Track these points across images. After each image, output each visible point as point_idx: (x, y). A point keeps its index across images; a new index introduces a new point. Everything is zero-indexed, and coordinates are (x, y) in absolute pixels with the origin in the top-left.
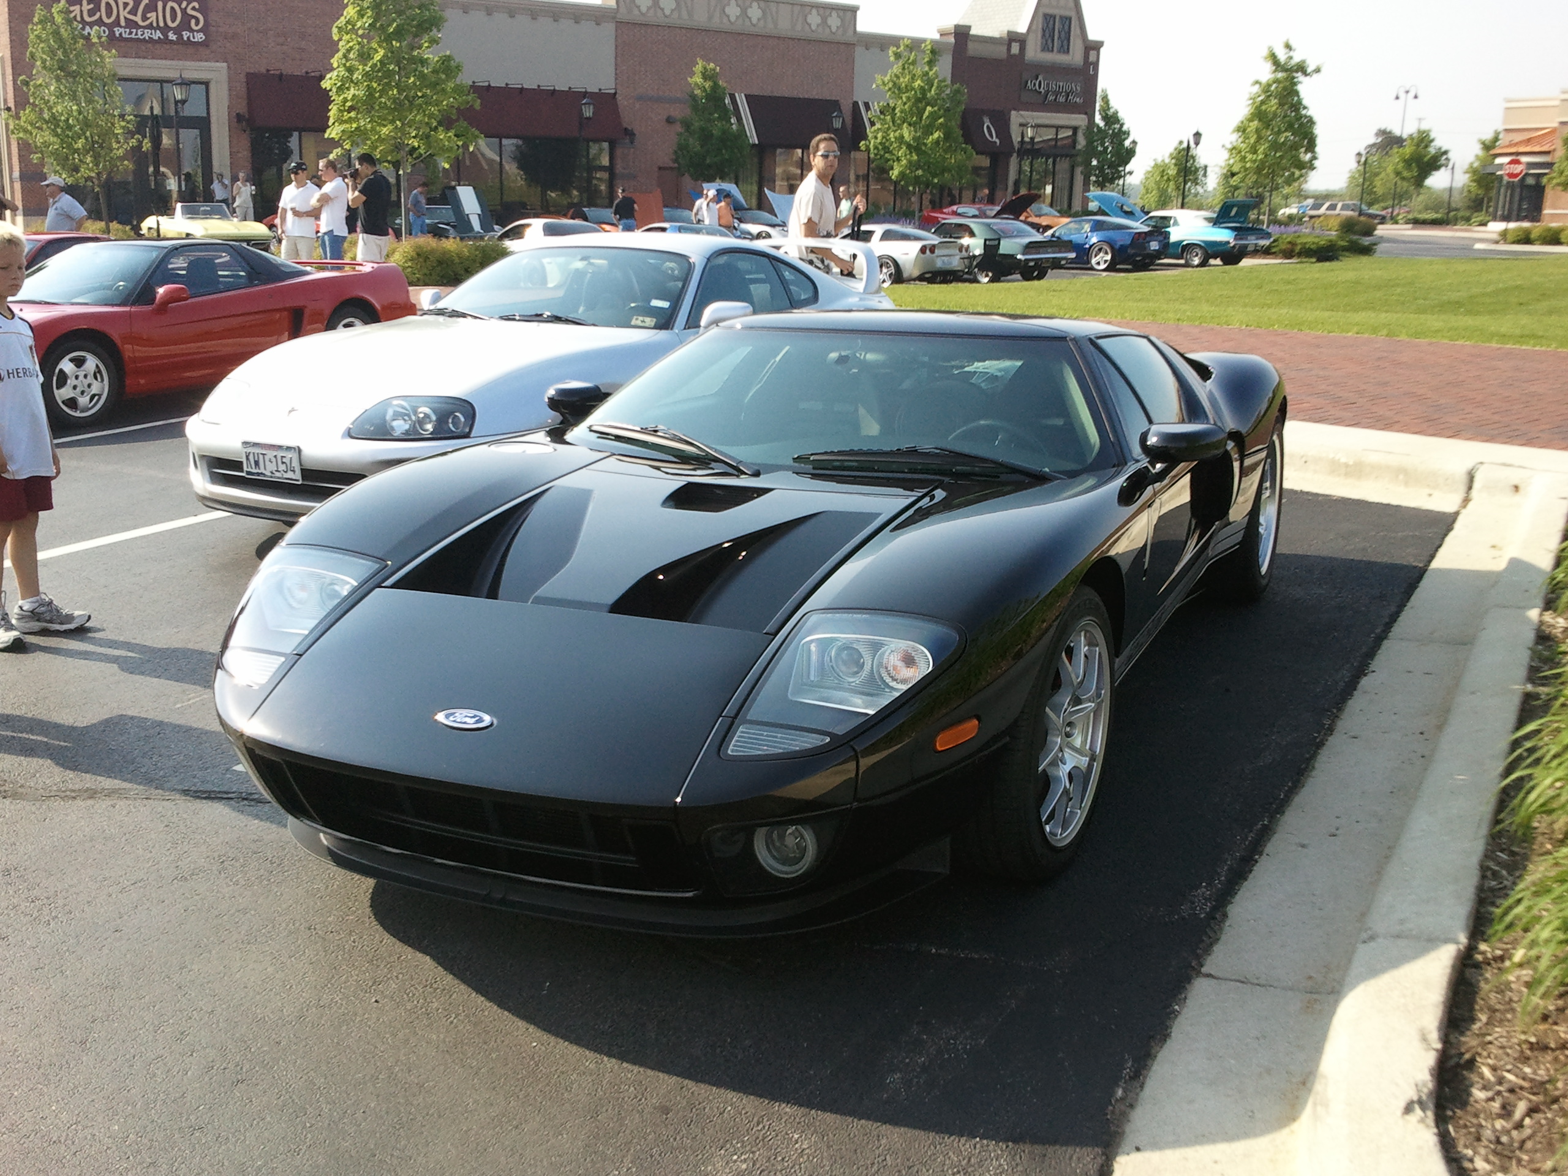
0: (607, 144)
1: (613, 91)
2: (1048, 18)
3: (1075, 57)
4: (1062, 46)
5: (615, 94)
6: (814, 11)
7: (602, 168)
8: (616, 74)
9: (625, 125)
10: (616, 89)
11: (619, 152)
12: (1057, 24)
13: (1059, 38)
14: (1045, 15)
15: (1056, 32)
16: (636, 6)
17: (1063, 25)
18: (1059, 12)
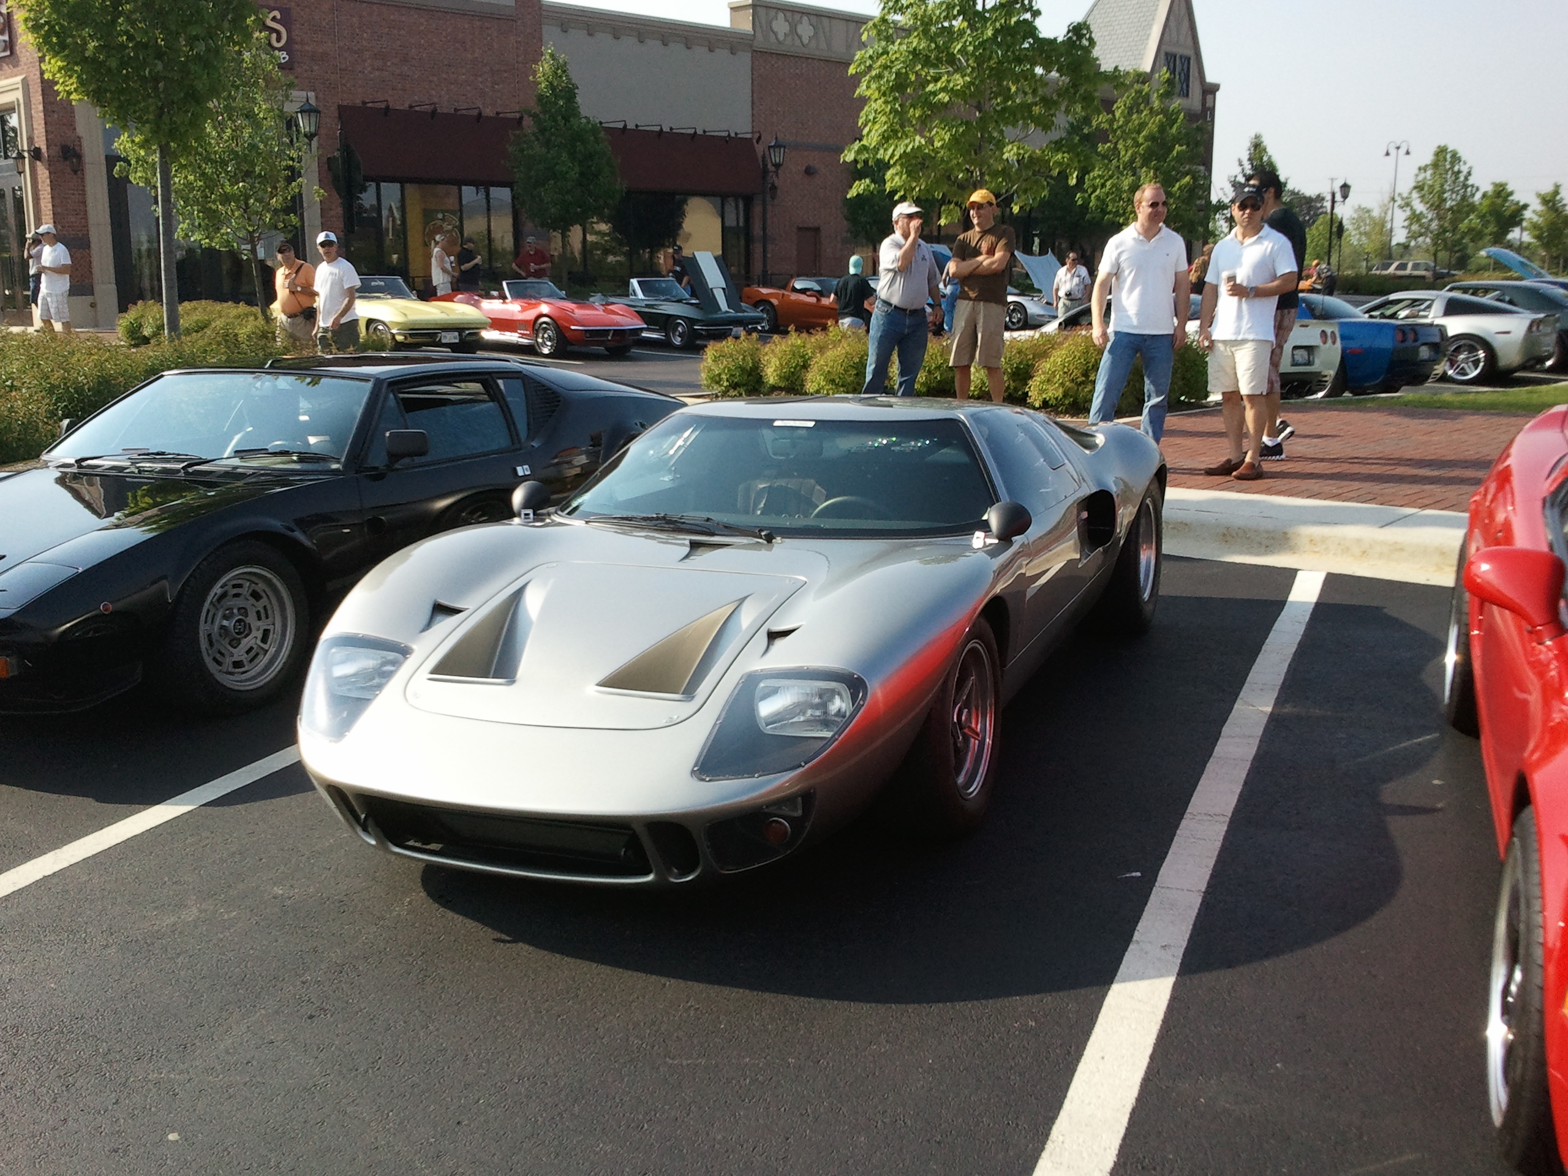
1: (749, 136)
2: (1170, 56)
3: (1195, 101)
4: (1182, 90)
5: (752, 139)
8: (753, 115)
10: (752, 133)
11: (755, 210)
12: (1177, 64)
13: (1180, 81)
14: (1167, 54)
15: (1177, 73)
16: (772, 31)
17: (1183, 65)
18: (1179, 51)
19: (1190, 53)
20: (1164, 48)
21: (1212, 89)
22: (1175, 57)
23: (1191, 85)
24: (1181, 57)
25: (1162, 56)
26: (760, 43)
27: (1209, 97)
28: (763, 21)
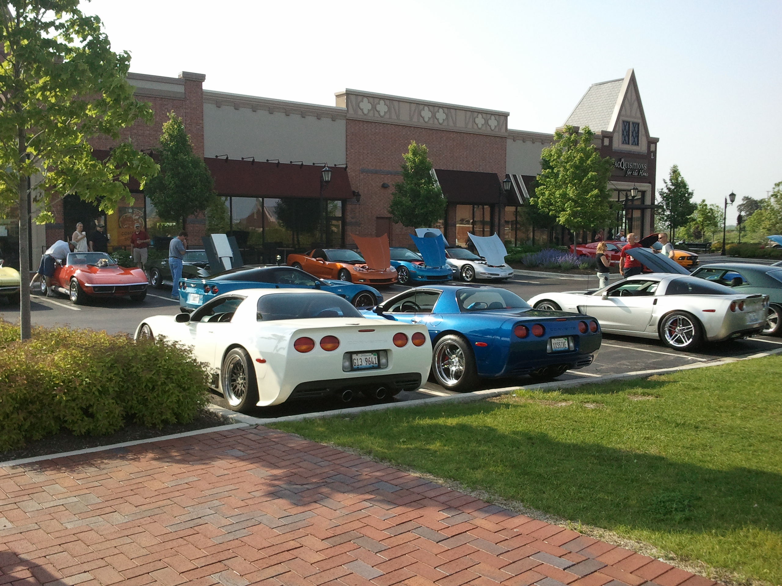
0: (340, 202)
1: (344, 166)
2: (625, 124)
3: (642, 148)
4: (634, 141)
5: (347, 167)
6: (480, 116)
7: (337, 219)
8: (347, 155)
9: (353, 189)
10: (346, 164)
11: (349, 207)
12: (631, 127)
13: (632, 135)
14: (624, 122)
15: (631, 132)
16: (360, 109)
17: (635, 128)
18: (631, 120)
19: (640, 121)
20: (622, 118)
21: (655, 141)
22: (629, 123)
23: (640, 138)
24: (633, 123)
25: (621, 122)
26: (351, 114)
27: (652, 146)
28: (354, 103)
